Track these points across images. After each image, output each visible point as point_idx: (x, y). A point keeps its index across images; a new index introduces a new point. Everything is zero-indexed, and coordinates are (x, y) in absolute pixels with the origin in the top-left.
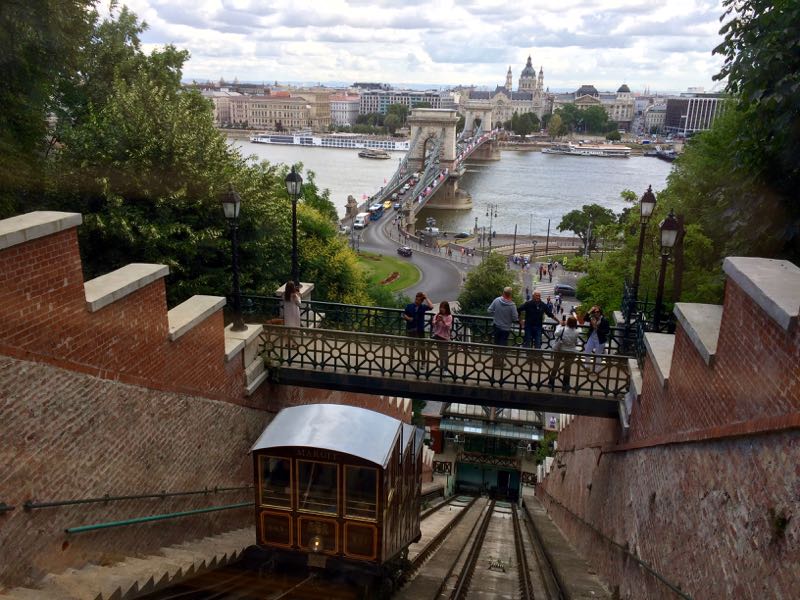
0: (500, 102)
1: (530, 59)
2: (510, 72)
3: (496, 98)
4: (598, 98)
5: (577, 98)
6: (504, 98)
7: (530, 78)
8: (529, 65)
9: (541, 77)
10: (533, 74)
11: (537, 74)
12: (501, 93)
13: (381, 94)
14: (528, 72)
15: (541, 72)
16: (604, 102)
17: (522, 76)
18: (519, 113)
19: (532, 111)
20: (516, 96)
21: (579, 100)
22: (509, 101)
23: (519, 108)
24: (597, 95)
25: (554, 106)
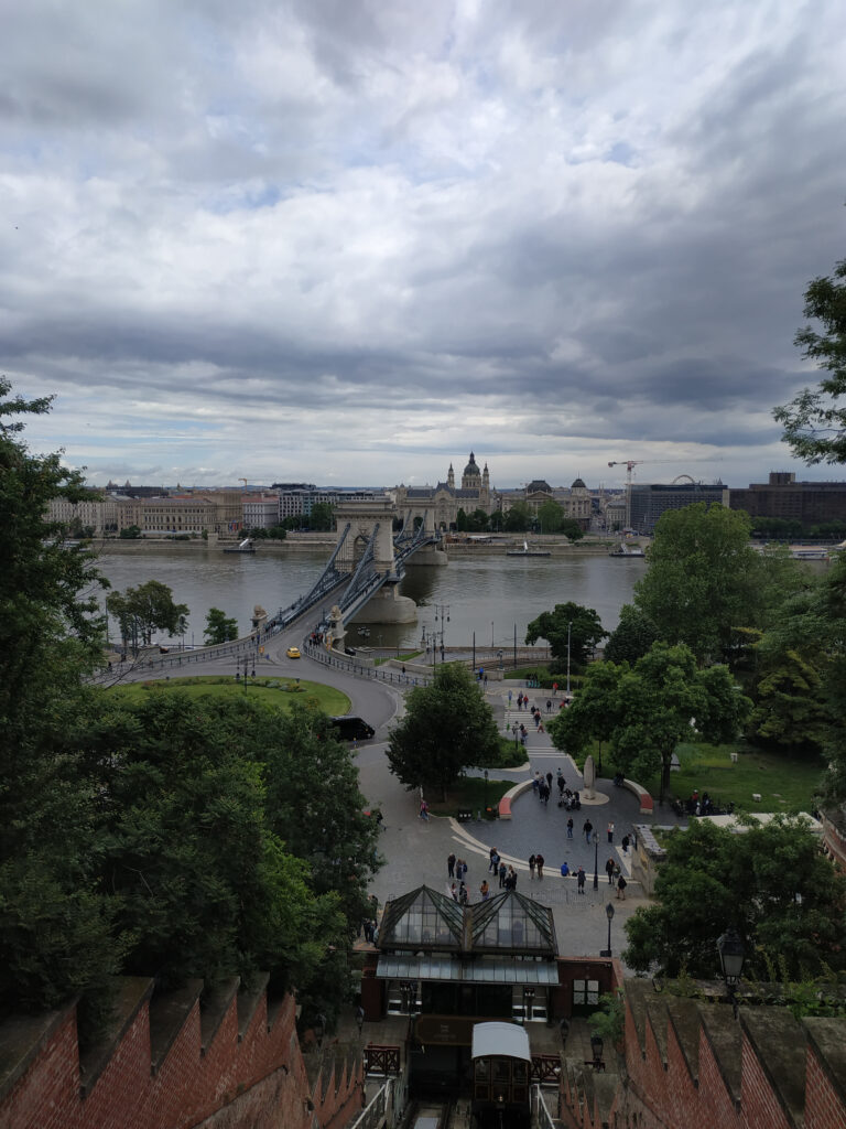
0: (443, 500)
1: (472, 456)
2: (451, 470)
3: (439, 497)
6: (447, 496)
7: (474, 476)
8: (472, 462)
9: (486, 475)
10: (478, 472)
11: (482, 472)
12: (443, 490)
14: (472, 469)
15: (486, 470)
16: (559, 498)
17: (465, 474)
18: (465, 510)
19: (479, 509)
20: (459, 494)
22: (453, 499)
23: (465, 507)
24: (550, 491)
25: (503, 504)
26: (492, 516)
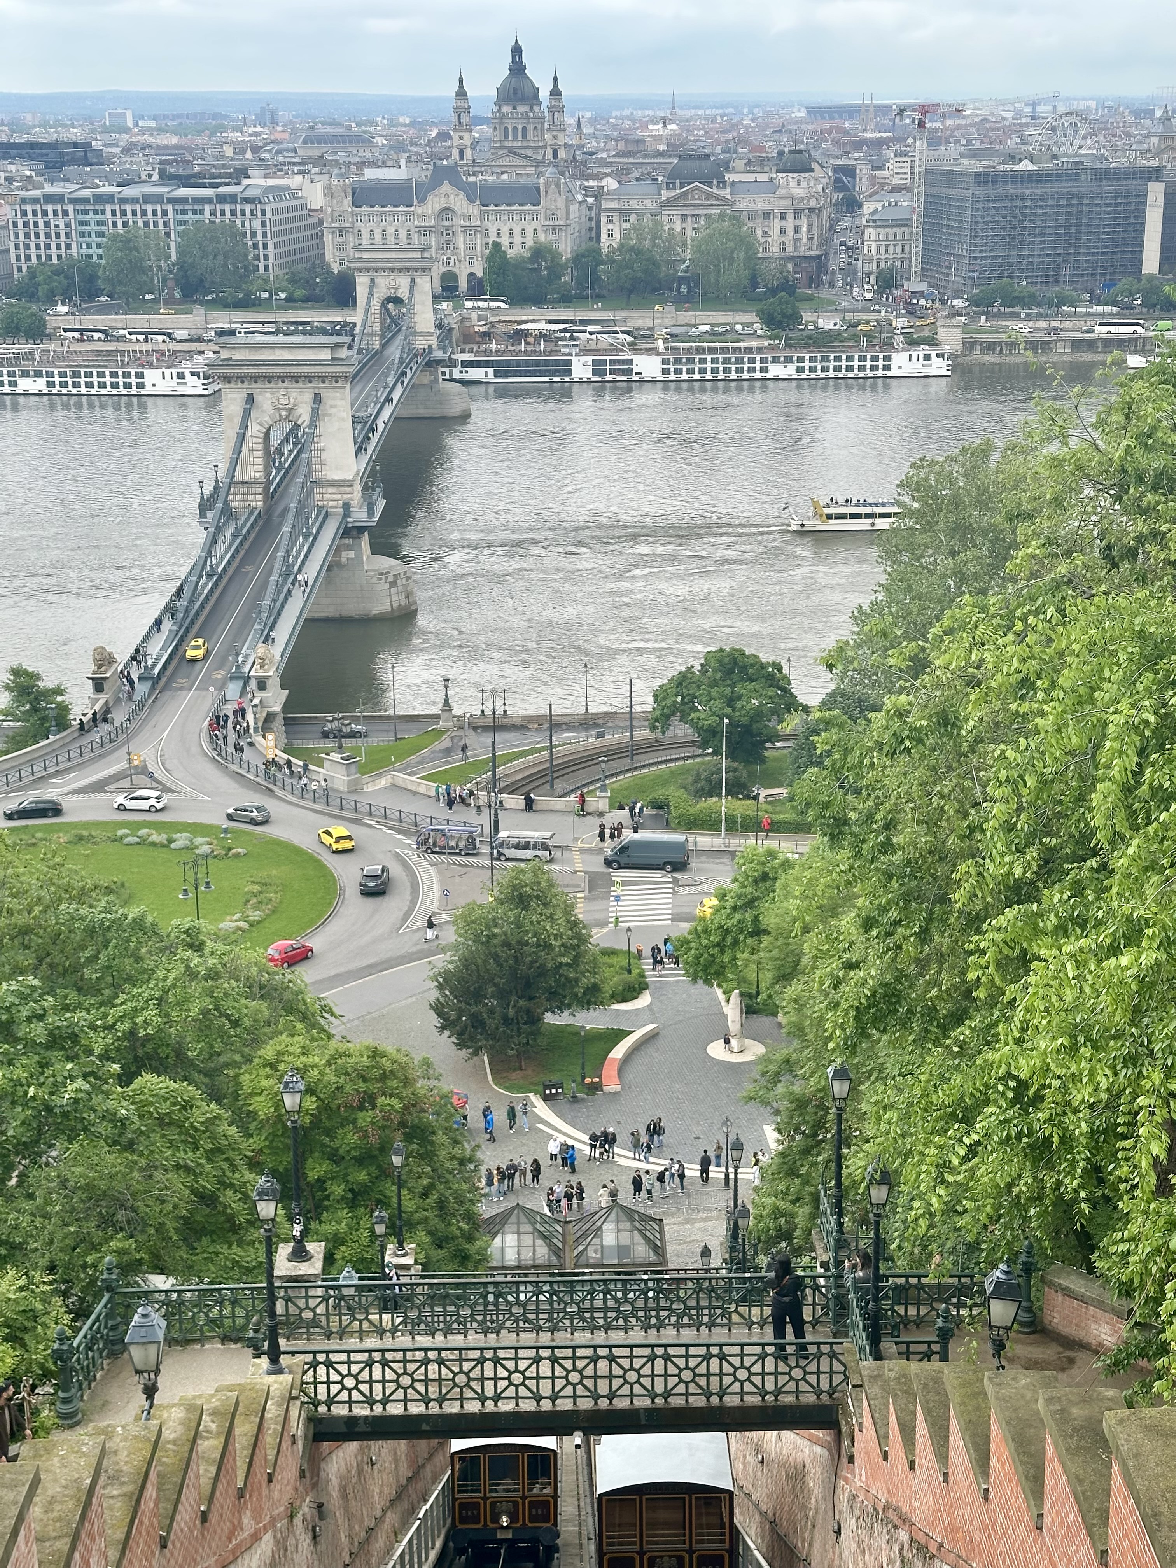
0: (446, 212)
1: (517, 51)
2: (461, 93)
3: (434, 203)
4: (726, 192)
5: (665, 194)
6: (459, 202)
7: (523, 109)
8: (518, 68)
9: (557, 108)
10: (533, 98)
11: (544, 97)
12: (446, 187)
13: (74, 201)
14: (517, 89)
15: (556, 92)
16: (743, 204)
17: (499, 104)
18: (505, 241)
19: (542, 237)
21: (676, 198)
22: (474, 210)
23: (505, 230)
24: (722, 184)
25: (604, 220)
26: (577, 259)
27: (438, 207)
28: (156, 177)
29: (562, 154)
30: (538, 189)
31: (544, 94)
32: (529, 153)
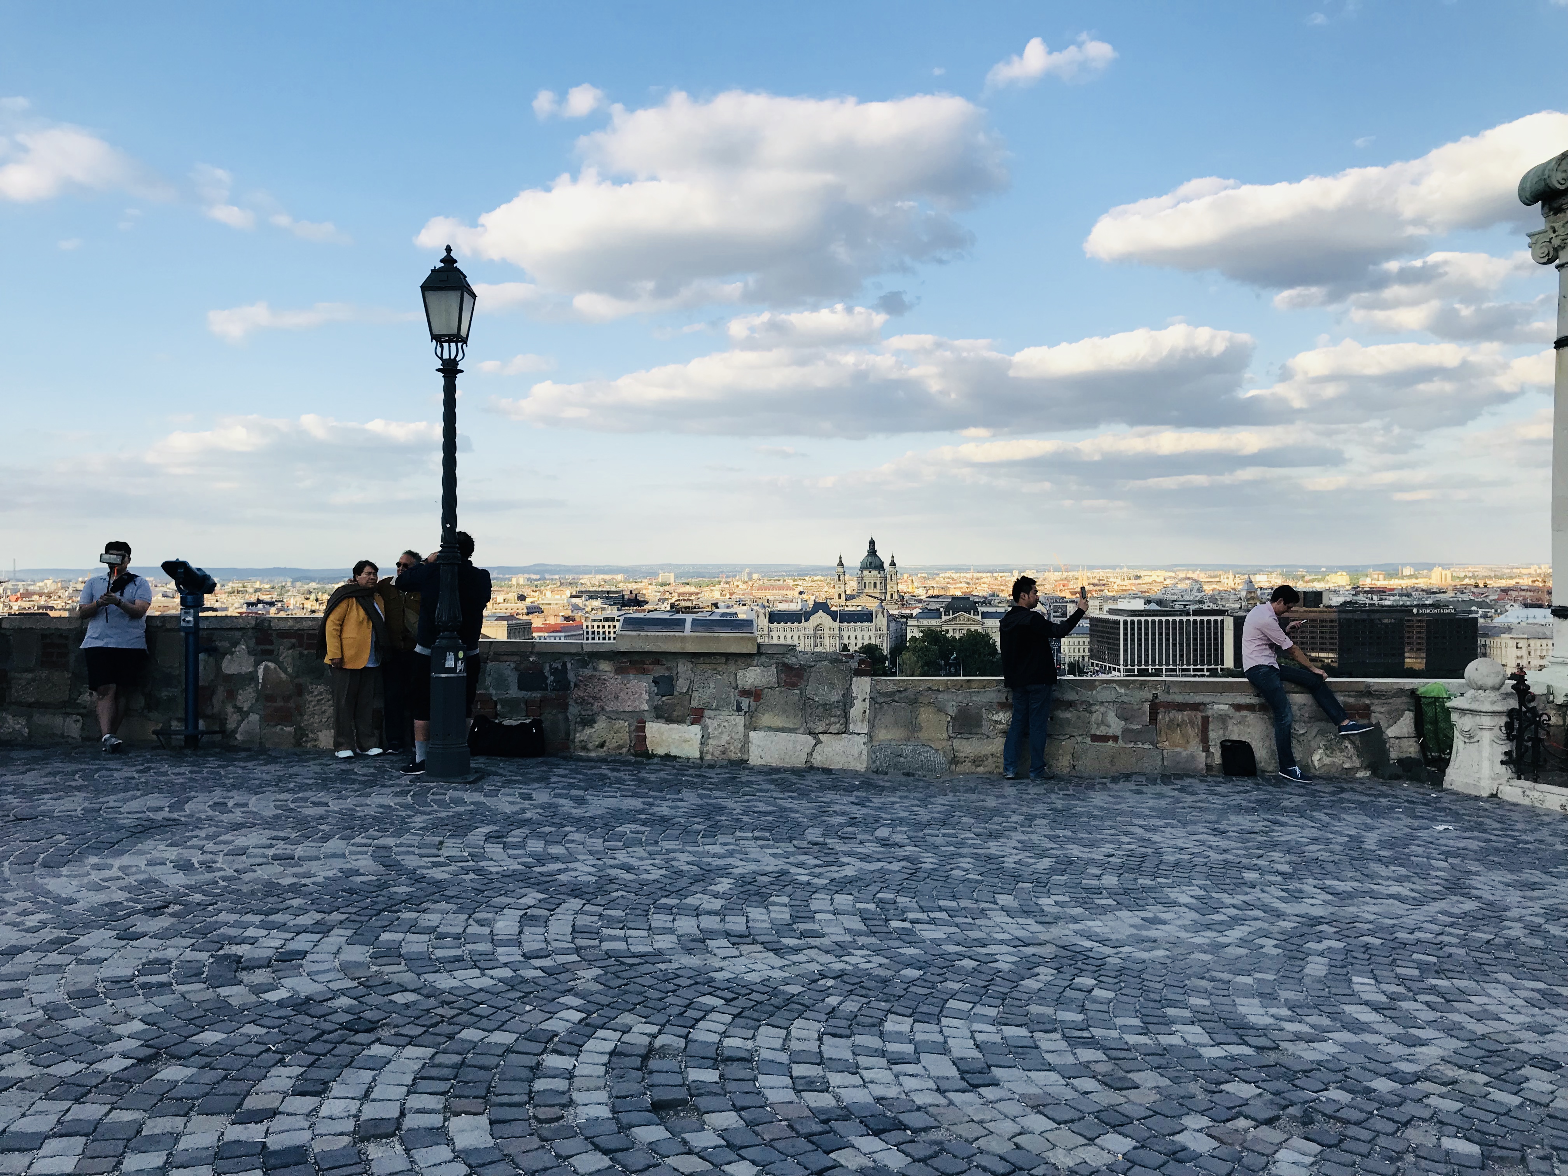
0: (820, 626)
1: (872, 542)
2: (841, 564)
3: (814, 621)
4: (979, 618)
5: (944, 618)
6: (827, 621)
7: (875, 573)
8: (872, 552)
9: (893, 572)
10: (880, 567)
12: (820, 613)
14: (872, 561)
15: (893, 564)
17: (862, 570)
18: (853, 641)
19: (873, 641)
20: (844, 617)
22: (836, 625)
23: (853, 638)
24: (976, 612)
25: (909, 631)
26: (892, 651)
27: (815, 624)
28: (668, 608)
29: (896, 596)
30: (872, 614)
31: (886, 565)
32: (878, 595)
